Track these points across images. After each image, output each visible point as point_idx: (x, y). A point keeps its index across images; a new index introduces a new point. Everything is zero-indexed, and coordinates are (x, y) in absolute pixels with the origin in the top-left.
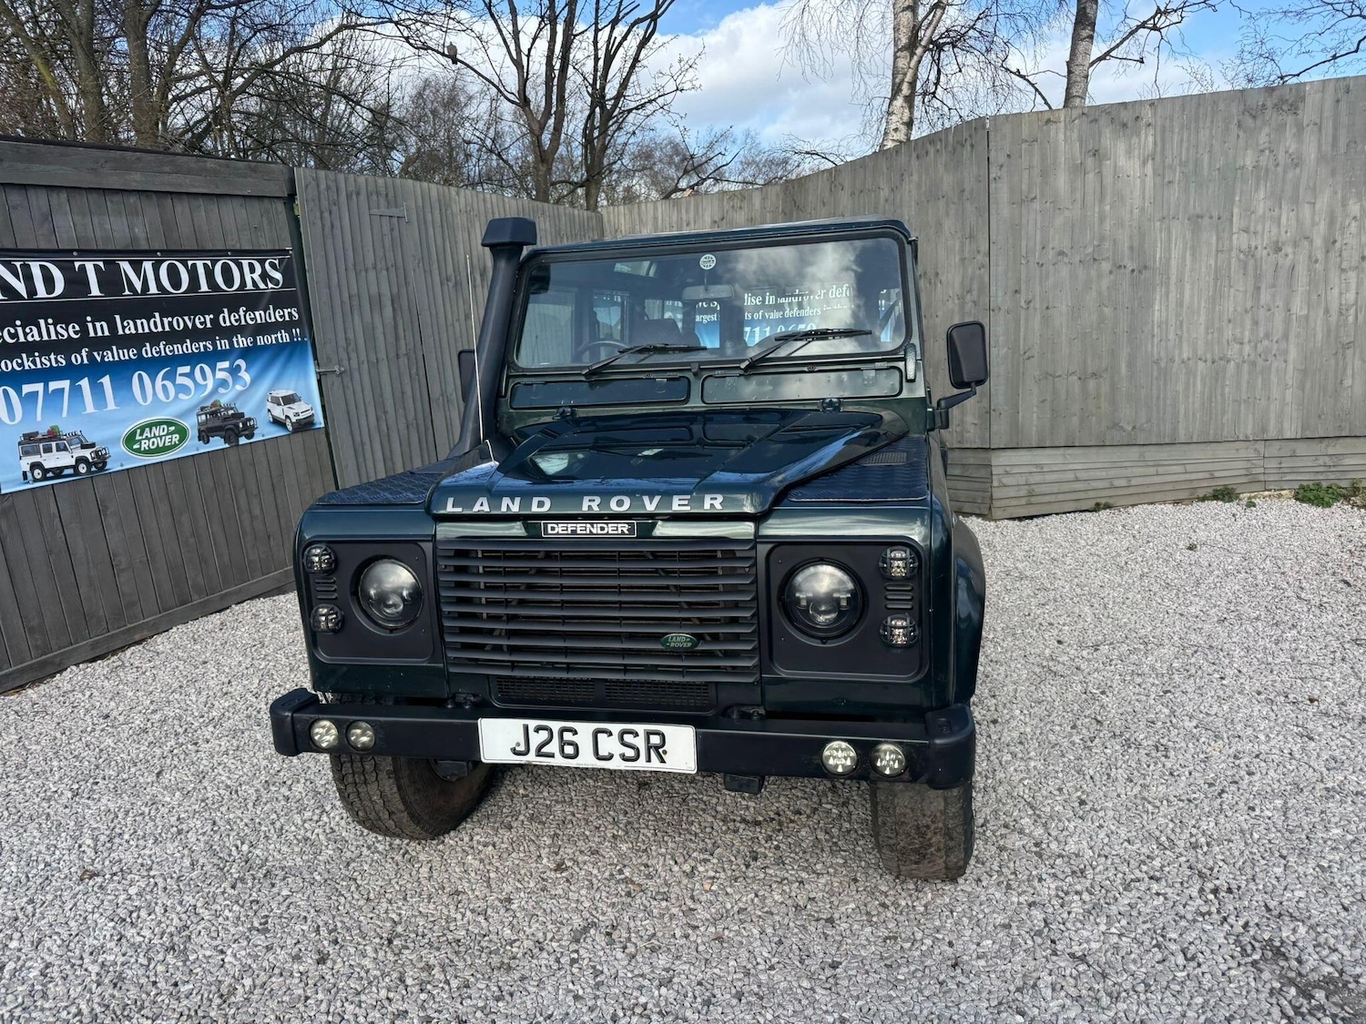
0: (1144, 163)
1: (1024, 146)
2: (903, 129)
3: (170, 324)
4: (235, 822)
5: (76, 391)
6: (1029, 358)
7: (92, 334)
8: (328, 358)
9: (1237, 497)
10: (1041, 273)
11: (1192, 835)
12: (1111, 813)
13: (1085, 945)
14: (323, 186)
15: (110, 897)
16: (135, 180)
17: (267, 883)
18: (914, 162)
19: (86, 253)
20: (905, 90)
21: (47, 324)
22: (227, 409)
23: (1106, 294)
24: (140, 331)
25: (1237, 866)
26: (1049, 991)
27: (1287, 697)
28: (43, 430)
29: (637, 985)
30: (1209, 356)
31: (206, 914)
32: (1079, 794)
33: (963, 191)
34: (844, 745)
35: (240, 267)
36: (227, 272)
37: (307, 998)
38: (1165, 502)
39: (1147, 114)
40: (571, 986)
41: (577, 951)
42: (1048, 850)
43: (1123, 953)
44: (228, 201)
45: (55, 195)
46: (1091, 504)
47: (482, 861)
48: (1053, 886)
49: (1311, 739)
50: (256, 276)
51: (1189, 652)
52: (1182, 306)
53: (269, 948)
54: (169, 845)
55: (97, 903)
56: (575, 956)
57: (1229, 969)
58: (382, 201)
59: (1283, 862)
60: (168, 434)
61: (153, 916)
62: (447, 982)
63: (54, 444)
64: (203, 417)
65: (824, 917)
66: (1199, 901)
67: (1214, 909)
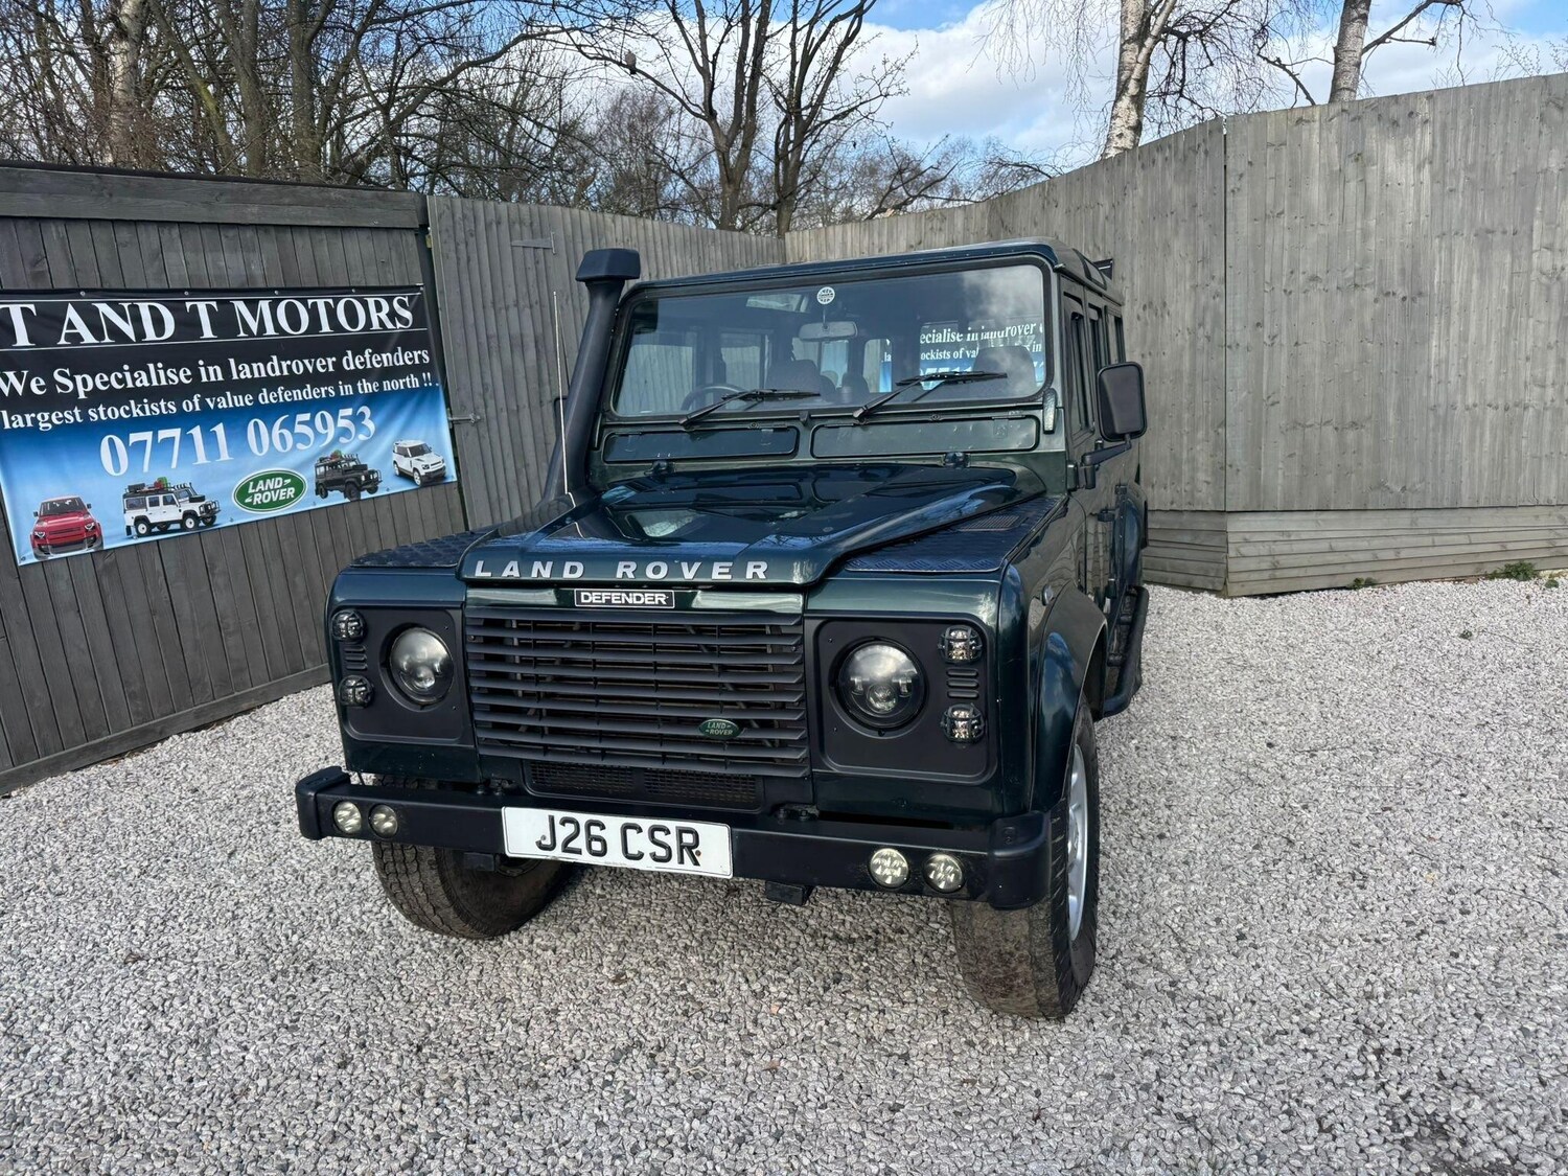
0: (1420, 168)
1: (1270, 151)
2: (1129, 134)
3: (289, 367)
4: (292, 910)
5: (187, 439)
6: (1272, 405)
7: (204, 379)
8: (462, 405)
9: (1536, 574)
10: (1288, 302)
11: (1368, 982)
12: (1273, 951)
13: (1198, 1105)
14: (459, 215)
15: (148, 983)
16: (252, 213)
17: (308, 978)
18: (1139, 174)
19: (199, 292)
20: (1132, 88)
21: (156, 368)
22: (348, 461)
23: (1369, 326)
24: (256, 375)
25: (1416, 1023)
26: (1141, 1155)
27: (1540, 821)
28: (150, 482)
29: (668, 1114)
30: (1501, 402)
31: (238, 1007)
32: (1240, 926)
33: (1195, 206)
34: (895, 853)
35: (365, 305)
36: (350, 311)
37: (318, 1104)
38: (1443, 580)
39: (1424, 109)
40: (596, 1111)
41: (613, 1073)
42: (1185, 991)
43: (1242, 1117)
44: (354, 234)
45: (166, 231)
46: (1349, 581)
47: (537, 966)
48: (1178, 1033)
49: (1556, 874)
50: (383, 315)
51: (1429, 762)
52: (1466, 341)
53: (292, 1048)
54: (219, 931)
55: (134, 988)
56: (610, 1078)
57: (1371, 1145)
58: (526, 230)
59: (1477, 1021)
60: (283, 487)
61: (185, 1006)
62: (467, 1098)
63: (161, 497)
64: (322, 469)
65: (899, 1052)
66: (1356, 1062)
67: (1371, 1073)
